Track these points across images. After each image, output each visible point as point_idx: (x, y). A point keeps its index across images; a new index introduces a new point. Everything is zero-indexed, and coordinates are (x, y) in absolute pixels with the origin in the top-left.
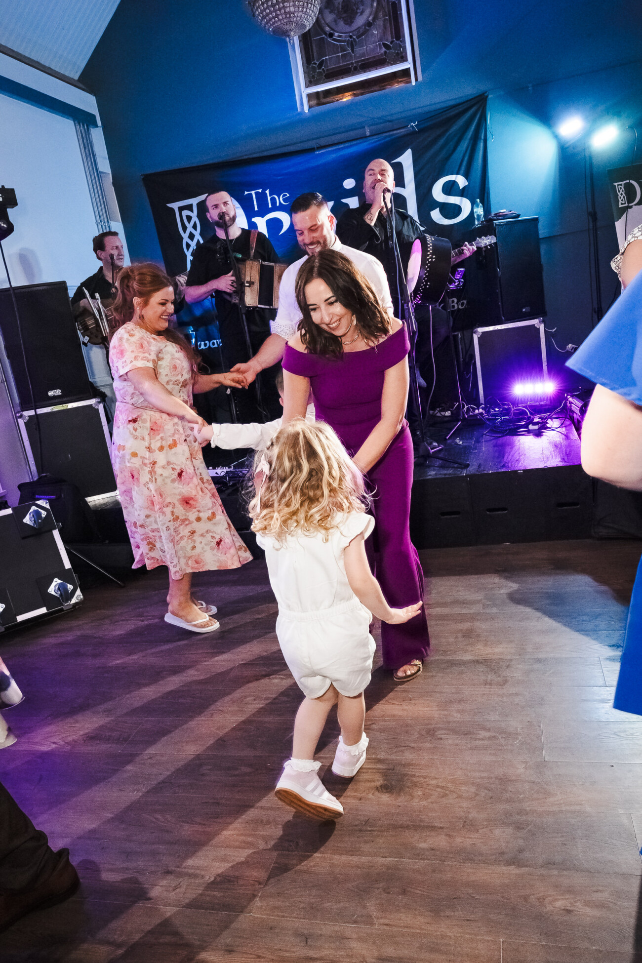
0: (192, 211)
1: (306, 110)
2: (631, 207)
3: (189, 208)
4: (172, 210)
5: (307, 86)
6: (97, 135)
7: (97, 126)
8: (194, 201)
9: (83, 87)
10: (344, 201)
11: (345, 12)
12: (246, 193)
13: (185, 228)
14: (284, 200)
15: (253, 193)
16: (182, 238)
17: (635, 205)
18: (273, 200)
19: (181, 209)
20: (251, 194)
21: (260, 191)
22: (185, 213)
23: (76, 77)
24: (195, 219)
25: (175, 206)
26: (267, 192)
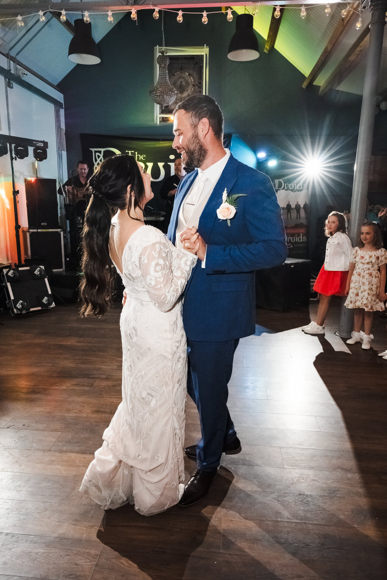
0: (101, 154)
1: (158, 123)
2: (280, 190)
3: (100, 152)
4: (92, 152)
5: (160, 114)
6: (62, 112)
7: (63, 108)
8: (103, 150)
9: (59, 90)
10: (169, 163)
11: (180, 89)
12: (127, 151)
13: (96, 161)
14: (143, 158)
15: (130, 152)
16: (94, 165)
17: (282, 189)
18: (138, 157)
19: (96, 152)
20: (129, 152)
21: (133, 152)
22: (97, 154)
23: (56, 84)
24: (101, 157)
25: (93, 150)
26: (136, 153)
